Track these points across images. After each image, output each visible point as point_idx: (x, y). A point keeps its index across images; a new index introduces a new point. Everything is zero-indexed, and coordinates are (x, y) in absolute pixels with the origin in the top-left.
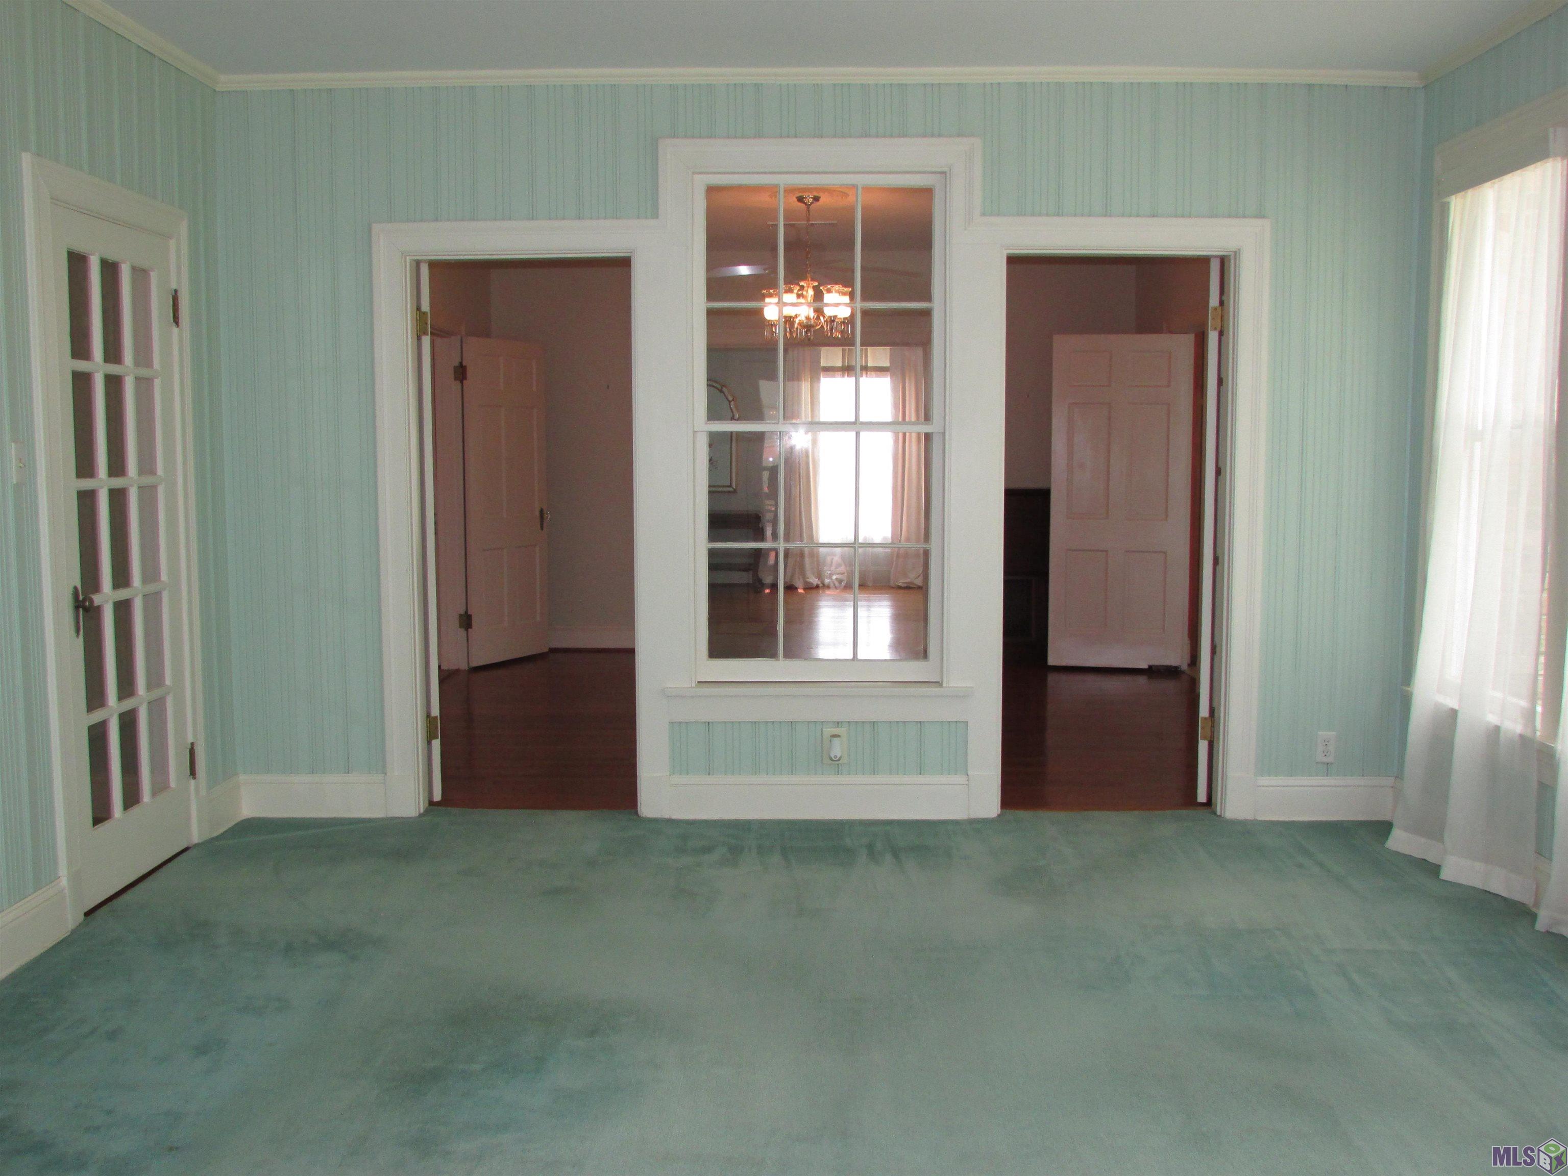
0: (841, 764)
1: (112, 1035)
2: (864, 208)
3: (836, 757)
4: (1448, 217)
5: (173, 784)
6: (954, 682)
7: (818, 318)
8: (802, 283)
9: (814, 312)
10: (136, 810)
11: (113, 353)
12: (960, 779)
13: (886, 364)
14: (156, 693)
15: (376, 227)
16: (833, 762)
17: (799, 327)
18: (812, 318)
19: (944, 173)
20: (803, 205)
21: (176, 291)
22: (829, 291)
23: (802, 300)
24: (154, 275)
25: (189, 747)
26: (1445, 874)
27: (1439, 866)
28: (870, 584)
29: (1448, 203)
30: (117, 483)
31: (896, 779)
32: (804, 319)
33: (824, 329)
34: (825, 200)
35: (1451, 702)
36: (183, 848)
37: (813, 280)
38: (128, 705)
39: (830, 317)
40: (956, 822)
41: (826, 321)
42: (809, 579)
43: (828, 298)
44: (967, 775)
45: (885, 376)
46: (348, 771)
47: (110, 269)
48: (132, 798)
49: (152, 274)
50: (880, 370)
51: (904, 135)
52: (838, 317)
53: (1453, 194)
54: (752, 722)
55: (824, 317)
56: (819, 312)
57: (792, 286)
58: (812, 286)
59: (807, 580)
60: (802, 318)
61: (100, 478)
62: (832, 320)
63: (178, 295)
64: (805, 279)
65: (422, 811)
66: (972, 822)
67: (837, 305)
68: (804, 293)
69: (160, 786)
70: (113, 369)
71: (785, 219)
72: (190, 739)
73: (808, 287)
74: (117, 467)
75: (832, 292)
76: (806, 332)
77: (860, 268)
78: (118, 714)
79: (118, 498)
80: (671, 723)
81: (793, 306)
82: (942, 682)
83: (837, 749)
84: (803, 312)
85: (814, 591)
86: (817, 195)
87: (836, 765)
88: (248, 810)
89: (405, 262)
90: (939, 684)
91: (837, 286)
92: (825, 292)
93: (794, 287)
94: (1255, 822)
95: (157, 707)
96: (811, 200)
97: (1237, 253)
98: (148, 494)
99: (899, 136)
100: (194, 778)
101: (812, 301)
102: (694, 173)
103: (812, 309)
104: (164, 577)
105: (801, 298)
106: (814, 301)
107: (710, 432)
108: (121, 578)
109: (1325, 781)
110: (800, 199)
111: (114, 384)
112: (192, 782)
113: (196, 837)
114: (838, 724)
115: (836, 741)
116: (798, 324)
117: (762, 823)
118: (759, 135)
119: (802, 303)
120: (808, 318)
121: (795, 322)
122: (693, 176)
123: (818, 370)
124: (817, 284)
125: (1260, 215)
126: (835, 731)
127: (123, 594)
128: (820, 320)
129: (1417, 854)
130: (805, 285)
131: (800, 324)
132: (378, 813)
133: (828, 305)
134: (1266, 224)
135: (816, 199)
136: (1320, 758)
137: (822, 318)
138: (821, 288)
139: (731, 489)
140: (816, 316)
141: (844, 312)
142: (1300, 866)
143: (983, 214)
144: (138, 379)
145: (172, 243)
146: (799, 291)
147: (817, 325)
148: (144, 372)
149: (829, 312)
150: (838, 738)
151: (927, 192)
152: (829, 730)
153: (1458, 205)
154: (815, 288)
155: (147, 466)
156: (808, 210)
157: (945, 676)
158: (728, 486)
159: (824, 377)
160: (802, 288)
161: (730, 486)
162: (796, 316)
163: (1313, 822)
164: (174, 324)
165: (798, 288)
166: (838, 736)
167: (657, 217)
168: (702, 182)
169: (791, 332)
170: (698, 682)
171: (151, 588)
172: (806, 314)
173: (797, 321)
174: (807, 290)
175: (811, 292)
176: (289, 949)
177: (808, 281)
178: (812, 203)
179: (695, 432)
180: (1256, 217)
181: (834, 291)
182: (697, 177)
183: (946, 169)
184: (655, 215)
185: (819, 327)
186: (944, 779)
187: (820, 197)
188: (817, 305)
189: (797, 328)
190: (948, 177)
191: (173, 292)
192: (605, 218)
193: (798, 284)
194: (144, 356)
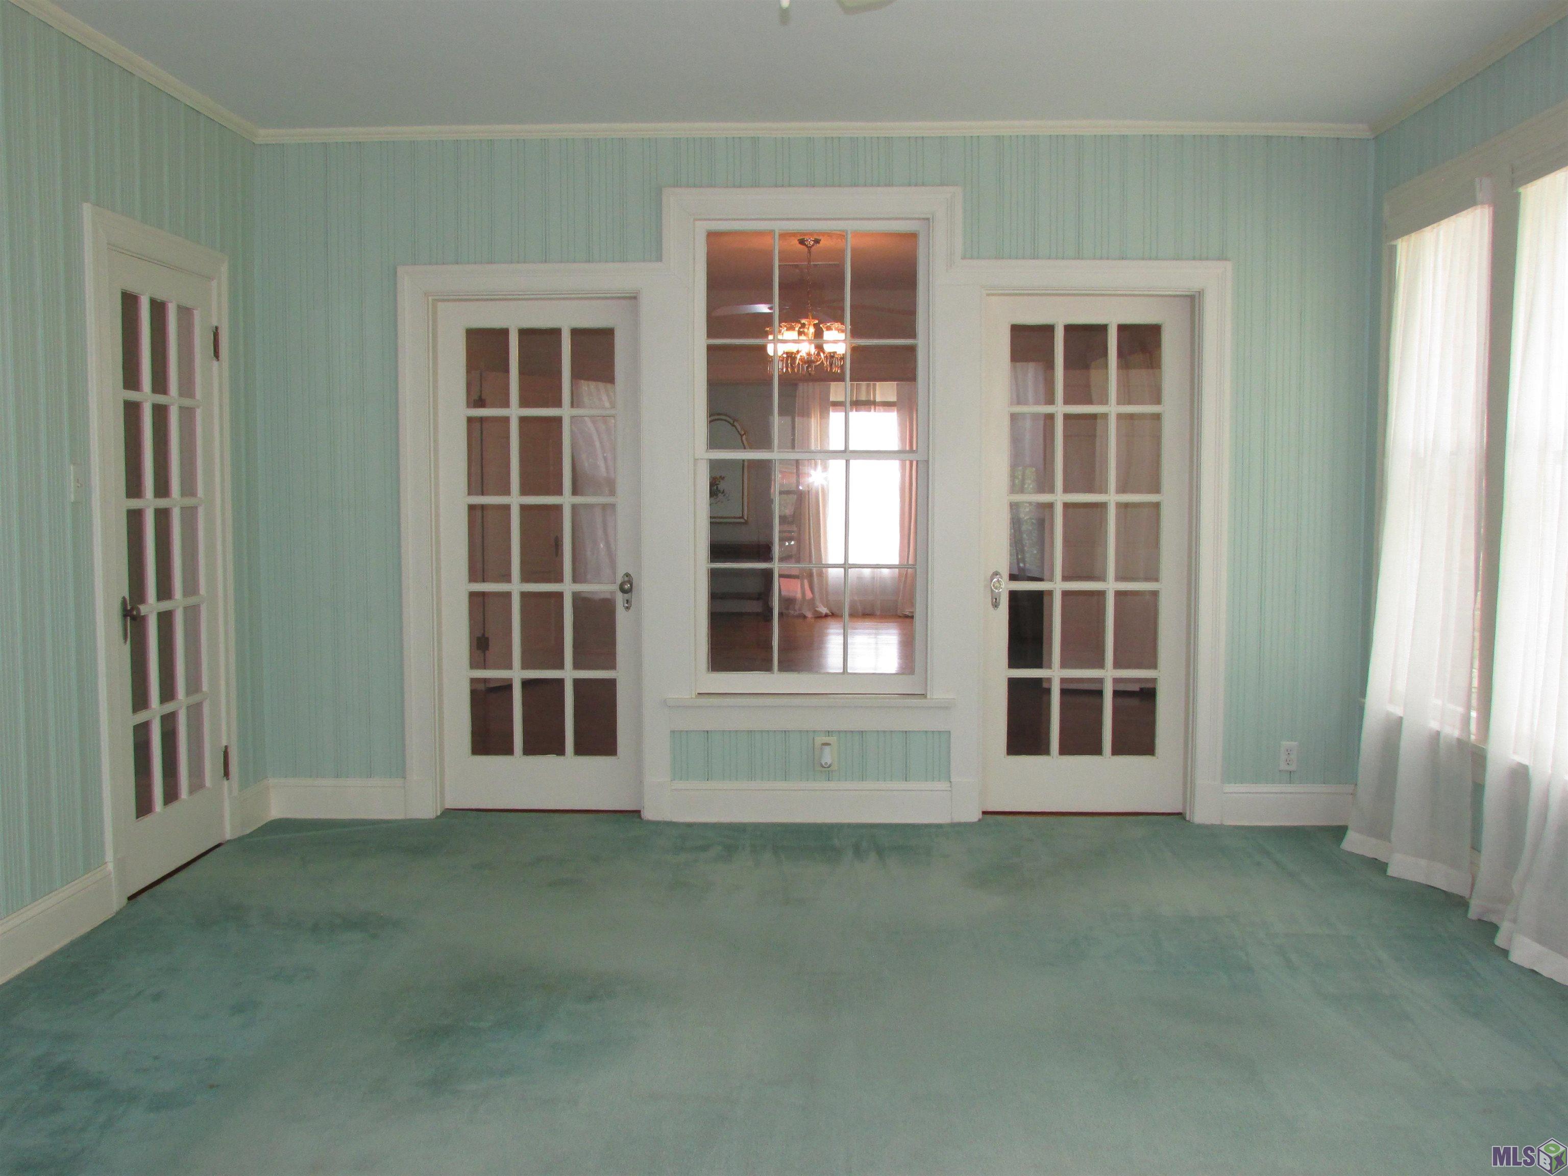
0: (832, 771)
1: (157, 997)
2: (854, 250)
3: (826, 763)
4: (1395, 260)
5: (208, 783)
6: (937, 694)
7: (818, 354)
8: (803, 321)
9: (815, 348)
10: (175, 805)
11: (160, 385)
12: (944, 785)
13: (893, 398)
14: (195, 698)
15: (401, 270)
16: (824, 769)
17: (801, 363)
18: (813, 354)
19: (928, 219)
20: (804, 247)
21: (217, 328)
22: (829, 329)
23: (803, 337)
24: (196, 313)
25: (224, 749)
26: (1391, 872)
27: (1387, 864)
28: (878, 613)
29: (1395, 247)
30: (162, 503)
31: (883, 785)
32: (805, 355)
33: (824, 364)
34: (824, 242)
35: (1398, 711)
36: (216, 843)
37: (814, 318)
38: (169, 707)
39: (830, 353)
40: (939, 826)
41: (826, 357)
42: (818, 608)
43: (828, 335)
44: (950, 782)
45: (893, 411)
46: (370, 776)
47: (158, 308)
48: (171, 795)
49: (195, 311)
50: (887, 405)
51: (889, 184)
52: (837, 353)
53: (1400, 238)
54: (748, 731)
55: (824, 353)
56: (820, 348)
57: (793, 324)
58: (813, 324)
59: (817, 609)
60: (803, 354)
61: (147, 499)
62: (832, 356)
63: (218, 331)
64: (807, 317)
65: (439, 814)
66: (954, 825)
67: (835, 342)
68: (806, 330)
69: (197, 785)
70: (161, 399)
71: (780, 260)
72: (224, 743)
73: (809, 325)
74: (162, 489)
75: (832, 329)
76: (807, 368)
77: (849, 307)
78: (160, 715)
79: (163, 516)
80: (673, 732)
81: (795, 343)
82: (926, 694)
83: (828, 757)
84: (806, 348)
85: (824, 620)
86: (817, 238)
87: (827, 771)
88: (277, 810)
89: (428, 302)
90: (924, 696)
91: (836, 324)
92: (824, 330)
93: (795, 325)
94: (1221, 827)
95: (195, 711)
96: (812, 243)
97: (1201, 293)
98: (189, 514)
99: (886, 185)
100: (228, 779)
101: (813, 338)
102: (695, 220)
103: (813, 346)
104: (203, 591)
105: (803, 335)
106: (814, 338)
107: (710, 460)
108: (165, 592)
109: (1290, 788)
110: (802, 242)
111: (160, 412)
112: (226, 782)
113: (228, 836)
114: (829, 733)
115: (827, 750)
116: (799, 359)
117: (756, 826)
118: (756, 184)
119: (803, 340)
120: (809, 354)
121: (796, 358)
122: (694, 224)
123: (828, 405)
124: (817, 322)
125: (1222, 258)
126: (826, 739)
127: (165, 606)
128: (820, 356)
129: (1370, 855)
130: (806, 323)
131: (802, 359)
132: (398, 815)
133: (828, 342)
134: (1229, 265)
135: (817, 241)
136: (1283, 766)
137: (822, 354)
138: (821, 326)
139: (742, 520)
140: (816, 352)
141: (841, 349)
142: (1259, 864)
143: (964, 258)
144: (181, 408)
145: (214, 284)
146: (800, 328)
147: (817, 361)
148: (187, 402)
149: (828, 348)
150: (829, 746)
151: (912, 236)
152: (820, 740)
153: (1403, 246)
154: (815, 325)
155: (189, 489)
156: (809, 252)
157: (929, 687)
158: (740, 518)
159: (834, 411)
160: (803, 326)
161: (742, 517)
162: (798, 352)
163: (1276, 826)
164: (215, 358)
165: (800, 325)
166: (828, 744)
167: (661, 261)
168: (702, 228)
169: (793, 368)
170: (698, 694)
171: (192, 601)
172: (807, 351)
173: (798, 357)
174: (809, 328)
175: (812, 330)
176: (315, 928)
177: (810, 319)
178: (813, 245)
179: (696, 460)
180: (1219, 259)
181: (834, 329)
182: (698, 223)
183: (928, 216)
184: (659, 259)
185: (819, 362)
186: (930, 785)
187: (820, 240)
188: (818, 341)
189: (799, 363)
190: (931, 223)
191: (214, 329)
192: (613, 261)
193: (800, 322)
194: (187, 388)
